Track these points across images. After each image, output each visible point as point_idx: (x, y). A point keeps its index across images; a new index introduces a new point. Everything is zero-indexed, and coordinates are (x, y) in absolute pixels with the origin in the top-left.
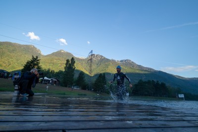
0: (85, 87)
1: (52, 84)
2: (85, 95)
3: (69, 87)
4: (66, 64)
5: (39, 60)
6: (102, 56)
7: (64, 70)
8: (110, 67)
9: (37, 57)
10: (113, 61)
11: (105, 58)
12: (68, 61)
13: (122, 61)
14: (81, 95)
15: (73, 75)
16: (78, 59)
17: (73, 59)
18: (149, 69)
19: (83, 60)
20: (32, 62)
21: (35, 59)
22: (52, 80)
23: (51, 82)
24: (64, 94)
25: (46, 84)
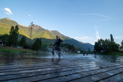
0: (26, 47)
2: (25, 52)
3: (13, 46)
4: (11, 30)
6: (40, 27)
7: (9, 34)
8: (45, 34)
10: (47, 31)
11: (42, 28)
12: (13, 27)
13: (53, 31)
14: (23, 52)
15: (17, 38)
16: (22, 27)
17: (17, 26)
18: (67, 37)
19: (26, 28)
24: (9, 52)
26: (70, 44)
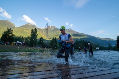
1: (23, 45)
2: (44, 51)
3: (34, 47)
4: (32, 32)
5: (12, 31)
7: (30, 36)
9: (11, 29)
12: (32, 30)
15: (37, 39)
17: (35, 29)
20: (8, 32)
21: (10, 30)
22: (22, 43)
23: (21, 44)
25: (18, 45)
26: (86, 41)
